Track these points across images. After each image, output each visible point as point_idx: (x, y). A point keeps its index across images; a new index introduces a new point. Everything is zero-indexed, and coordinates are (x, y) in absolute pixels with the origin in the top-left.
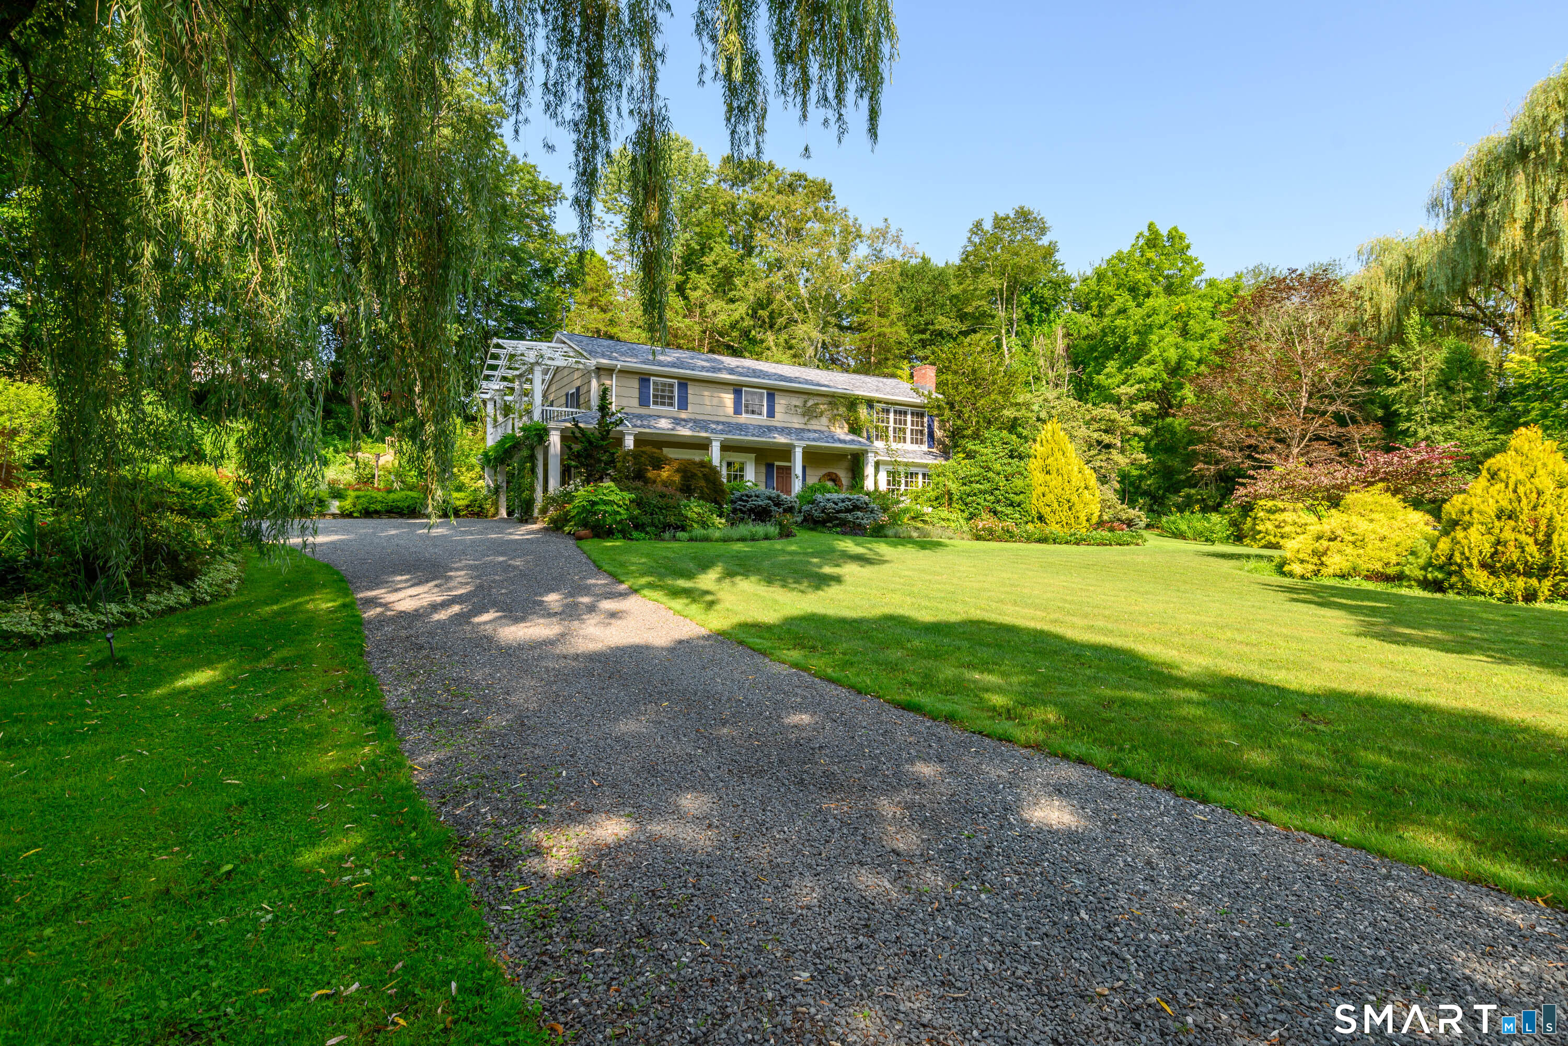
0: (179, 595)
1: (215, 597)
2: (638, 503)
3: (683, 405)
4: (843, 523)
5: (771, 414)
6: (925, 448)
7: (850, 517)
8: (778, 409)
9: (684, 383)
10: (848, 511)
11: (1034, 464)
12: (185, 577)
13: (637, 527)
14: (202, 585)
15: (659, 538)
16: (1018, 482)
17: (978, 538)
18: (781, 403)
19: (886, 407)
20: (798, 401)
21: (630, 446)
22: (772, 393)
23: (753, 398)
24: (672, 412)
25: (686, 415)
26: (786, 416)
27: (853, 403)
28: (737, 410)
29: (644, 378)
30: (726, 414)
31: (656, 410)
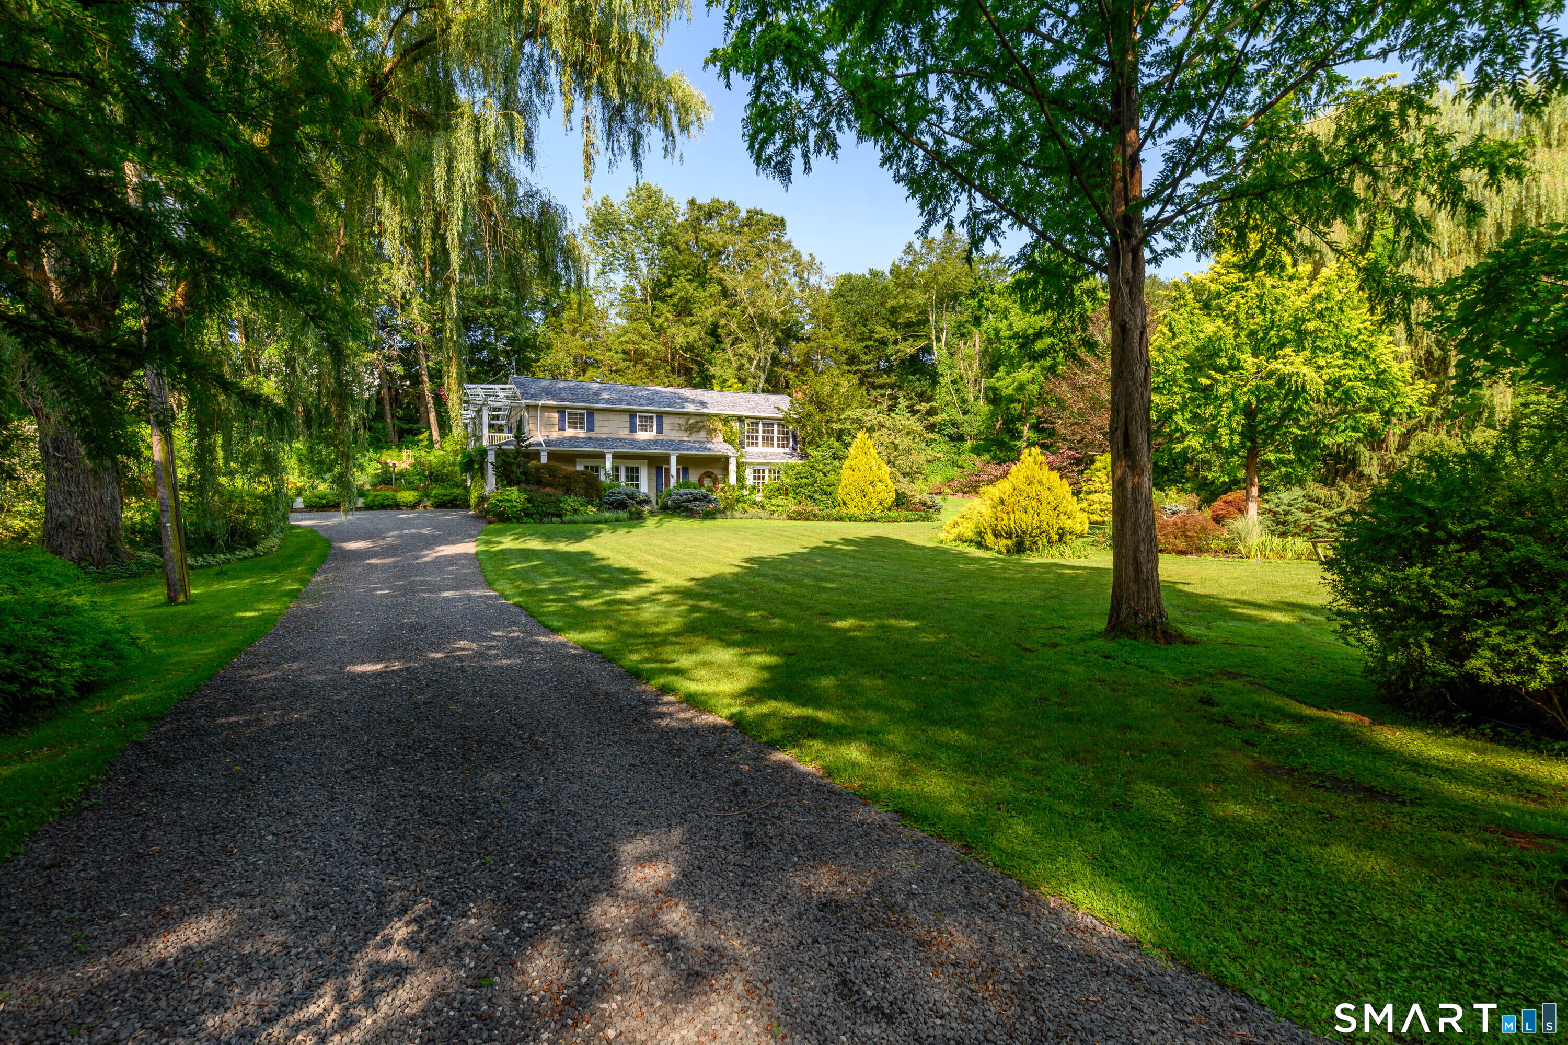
0: (249, 552)
1: (266, 553)
2: (529, 500)
3: (591, 428)
4: (687, 509)
5: (660, 431)
6: (787, 450)
7: (690, 506)
8: (665, 426)
9: (591, 412)
10: (689, 501)
11: (846, 463)
12: (252, 545)
13: (527, 515)
14: (260, 548)
15: (541, 522)
16: (831, 478)
17: (791, 518)
18: (667, 422)
19: (755, 421)
20: (682, 421)
21: (544, 459)
22: (660, 415)
23: (646, 420)
24: (582, 434)
25: (592, 435)
26: (672, 432)
27: (726, 420)
28: (633, 430)
29: (561, 410)
30: (624, 433)
31: (570, 432)
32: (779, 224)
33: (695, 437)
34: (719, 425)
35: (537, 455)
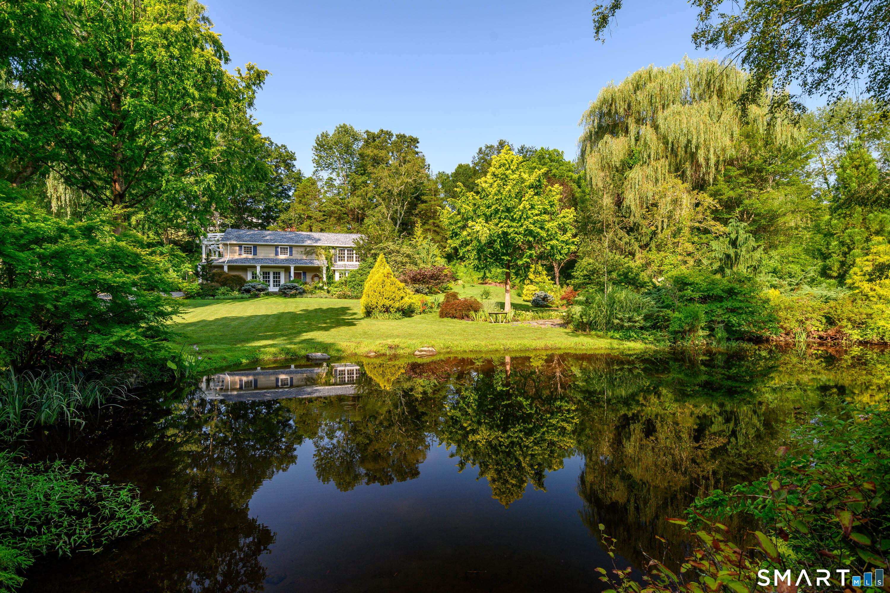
2: (202, 289)
3: (255, 254)
4: (284, 293)
5: (291, 254)
7: (286, 291)
9: (255, 247)
18: (294, 251)
19: (342, 249)
20: (303, 249)
21: (226, 269)
22: (291, 247)
23: (284, 249)
24: (250, 256)
25: (256, 257)
26: (297, 255)
27: (327, 248)
28: (277, 254)
29: (240, 246)
30: (272, 255)
31: (244, 256)
32: (414, 141)
33: (309, 257)
34: (323, 251)
35: (222, 267)
